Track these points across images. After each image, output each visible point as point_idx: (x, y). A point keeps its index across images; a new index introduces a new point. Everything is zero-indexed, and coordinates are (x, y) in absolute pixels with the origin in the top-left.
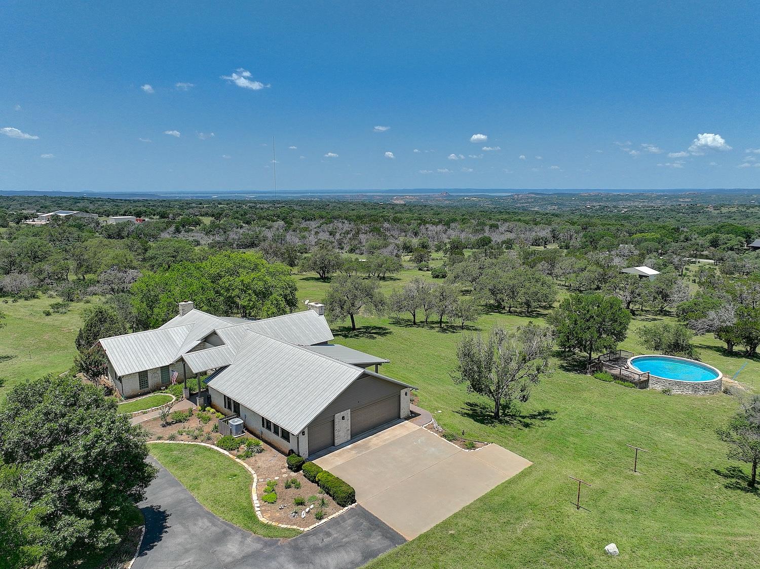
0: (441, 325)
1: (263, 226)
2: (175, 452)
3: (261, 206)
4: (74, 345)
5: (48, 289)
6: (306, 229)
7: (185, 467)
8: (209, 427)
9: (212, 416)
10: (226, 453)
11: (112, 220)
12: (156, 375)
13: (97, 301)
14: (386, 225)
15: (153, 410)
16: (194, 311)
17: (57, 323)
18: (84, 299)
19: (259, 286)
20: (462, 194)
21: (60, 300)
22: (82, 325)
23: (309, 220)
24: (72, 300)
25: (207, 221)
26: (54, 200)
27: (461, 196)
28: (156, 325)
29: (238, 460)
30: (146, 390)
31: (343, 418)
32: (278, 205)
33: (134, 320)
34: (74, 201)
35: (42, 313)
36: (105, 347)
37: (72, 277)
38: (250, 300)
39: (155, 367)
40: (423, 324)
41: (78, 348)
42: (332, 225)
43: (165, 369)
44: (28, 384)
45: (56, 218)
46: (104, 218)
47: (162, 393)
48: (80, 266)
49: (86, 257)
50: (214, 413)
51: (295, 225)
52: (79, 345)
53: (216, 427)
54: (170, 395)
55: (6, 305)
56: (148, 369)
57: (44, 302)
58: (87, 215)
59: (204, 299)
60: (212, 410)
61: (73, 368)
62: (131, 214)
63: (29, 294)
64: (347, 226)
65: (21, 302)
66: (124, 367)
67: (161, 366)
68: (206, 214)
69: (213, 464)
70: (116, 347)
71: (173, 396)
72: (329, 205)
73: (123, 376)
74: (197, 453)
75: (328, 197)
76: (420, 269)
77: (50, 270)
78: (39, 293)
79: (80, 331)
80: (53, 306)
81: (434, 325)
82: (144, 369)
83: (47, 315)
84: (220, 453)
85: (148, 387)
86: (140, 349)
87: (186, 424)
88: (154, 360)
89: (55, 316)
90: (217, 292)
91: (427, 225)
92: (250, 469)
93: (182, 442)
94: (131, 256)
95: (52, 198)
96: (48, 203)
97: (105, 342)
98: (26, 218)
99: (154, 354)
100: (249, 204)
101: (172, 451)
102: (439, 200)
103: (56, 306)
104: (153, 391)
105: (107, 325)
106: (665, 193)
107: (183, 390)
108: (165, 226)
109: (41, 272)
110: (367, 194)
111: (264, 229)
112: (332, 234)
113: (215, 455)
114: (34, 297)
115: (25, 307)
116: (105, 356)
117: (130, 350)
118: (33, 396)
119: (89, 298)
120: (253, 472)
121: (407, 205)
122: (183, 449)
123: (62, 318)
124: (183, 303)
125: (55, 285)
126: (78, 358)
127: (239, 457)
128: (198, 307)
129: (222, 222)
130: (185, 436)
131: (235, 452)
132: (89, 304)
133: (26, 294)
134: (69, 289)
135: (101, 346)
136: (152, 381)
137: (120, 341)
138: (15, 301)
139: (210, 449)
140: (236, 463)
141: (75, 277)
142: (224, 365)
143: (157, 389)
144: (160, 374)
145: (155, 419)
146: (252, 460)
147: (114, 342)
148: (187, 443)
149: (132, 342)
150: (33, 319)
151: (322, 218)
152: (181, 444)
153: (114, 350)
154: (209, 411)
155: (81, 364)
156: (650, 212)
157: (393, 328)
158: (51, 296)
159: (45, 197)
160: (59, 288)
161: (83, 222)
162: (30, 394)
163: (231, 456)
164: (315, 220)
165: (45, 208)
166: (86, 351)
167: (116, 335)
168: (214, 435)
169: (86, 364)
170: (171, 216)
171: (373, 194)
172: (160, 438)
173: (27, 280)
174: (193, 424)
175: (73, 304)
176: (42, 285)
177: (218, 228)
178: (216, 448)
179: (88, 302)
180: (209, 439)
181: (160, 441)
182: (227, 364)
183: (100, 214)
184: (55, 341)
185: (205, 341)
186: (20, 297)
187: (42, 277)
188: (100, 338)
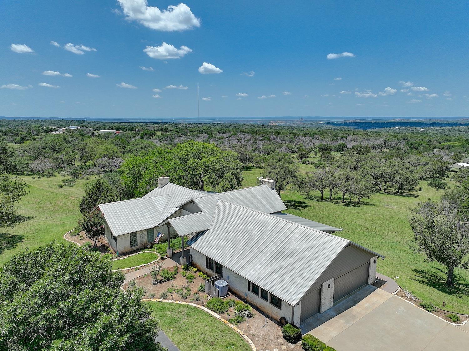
0: (343, 200)
1: (195, 136)
2: (168, 313)
3: (190, 126)
4: (79, 209)
5: (61, 171)
6: (222, 138)
7: (181, 331)
8: (195, 286)
9: (194, 274)
10: (218, 316)
11: (102, 132)
12: (144, 235)
13: (94, 179)
14: (272, 136)
15: (143, 267)
16: (170, 184)
17: (67, 193)
18: (85, 177)
19: (217, 166)
20: (313, 120)
21: (69, 178)
22: (85, 194)
23: (222, 133)
24: (77, 178)
25: (159, 133)
26: (68, 122)
27: (312, 121)
28: (140, 195)
29: (230, 325)
30: (136, 248)
31: (329, 286)
32: (200, 126)
33: (122, 191)
34: (78, 122)
35: (57, 186)
36: (103, 212)
37: (77, 164)
38: (210, 177)
39: (143, 229)
40: (330, 199)
41: (81, 211)
42: (237, 136)
43: (150, 231)
44: (27, 253)
45: (69, 131)
46: (97, 131)
47: (149, 251)
48: (82, 156)
49: (86, 150)
50: (195, 272)
51: (214, 136)
52: (82, 209)
53: (202, 287)
54: (156, 253)
55: (34, 180)
56: (137, 230)
57: (58, 179)
58: (87, 129)
59: (176, 176)
60: (195, 269)
61: (77, 227)
62: (113, 129)
63: (49, 173)
64: (247, 137)
65: (44, 178)
66: (118, 228)
67: (148, 228)
68: (158, 130)
69: (207, 329)
70: (112, 211)
71: (158, 254)
72: (231, 126)
73: (118, 236)
74: (189, 315)
75: (229, 122)
76: (303, 163)
77: (64, 158)
78: (56, 173)
79: (83, 198)
80: (64, 181)
81: (339, 201)
82: (135, 231)
83: (60, 187)
84: (212, 316)
85: (137, 245)
86: (131, 214)
87: (174, 282)
88: (142, 223)
89: (66, 188)
90: (185, 171)
91: (299, 137)
92: (246, 337)
93: (174, 301)
94: (116, 149)
95: (67, 121)
96: (64, 124)
97: (103, 207)
98: (51, 131)
99: (141, 217)
100: (182, 125)
101: (166, 311)
102: (299, 124)
103: (67, 182)
104: (141, 249)
105: (104, 194)
106: (447, 119)
107: (167, 249)
108: (134, 135)
109: (57, 158)
110: (253, 120)
111: (195, 137)
112: (239, 140)
113: (208, 318)
114: (52, 175)
115: (46, 181)
116: (103, 219)
117: (123, 214)
118: (33, 267)
119: (89, 176)
120: (250, 342)
121: (279, 126)
122: (176, 308)
123: (71, 189)
124: (162, 178)
125: (66, 168)
126: (82, 220)
127: (231, 321)
128: (172, 181)
129: (168, 134)
130: (175, 296)
131: (225, 315)
132: (89, 181)
133: (47, 173)
134: (75, 170)
135: (100, 210)
136: (141, 240)
137: (115, 206)
138: (40, 178)
139: (201, 311)
140: (230, 329)
141: (79, 164)
142: (204, 229)
143: (144, 247)
144: (147, 235)
145: (146, 276)
146: (245, 325)
147: (110, 208)
148: (178, 302)
149: (125, 208)
150: (51, 190)
151: (230, 132)
152: (173, 303)
153: (110, 214)
154: (192, 270)
155: (84, 225)
156: (440, 131)
157: (308, 202)
158: (63, 175)
159: (63, 120)
160: (69, 170)
161: (85, 132)
162: (30, 265)
163: (223, 320)
164: (226, 133)
165: (62, 126)
166: (88, 215)
167: (111, 202)
168: (201, 294)
169: (88, 225)
170: (137, 130)
171: (257, 120)
172: (153, 296)
173: (48, 164)
174: (180, 282)
175: (78, 180)
176: (58, 167)
177: (167, 137)
178: (207, 310)
179: (88, 179)
180: (198, 299)
181: (153, 300)
182: (206, 229)
183: (95, 130)
184: (65, 205)
185: (182, 208)
186: (43, 175)
187: (58, 162)
188: (99, 204)
